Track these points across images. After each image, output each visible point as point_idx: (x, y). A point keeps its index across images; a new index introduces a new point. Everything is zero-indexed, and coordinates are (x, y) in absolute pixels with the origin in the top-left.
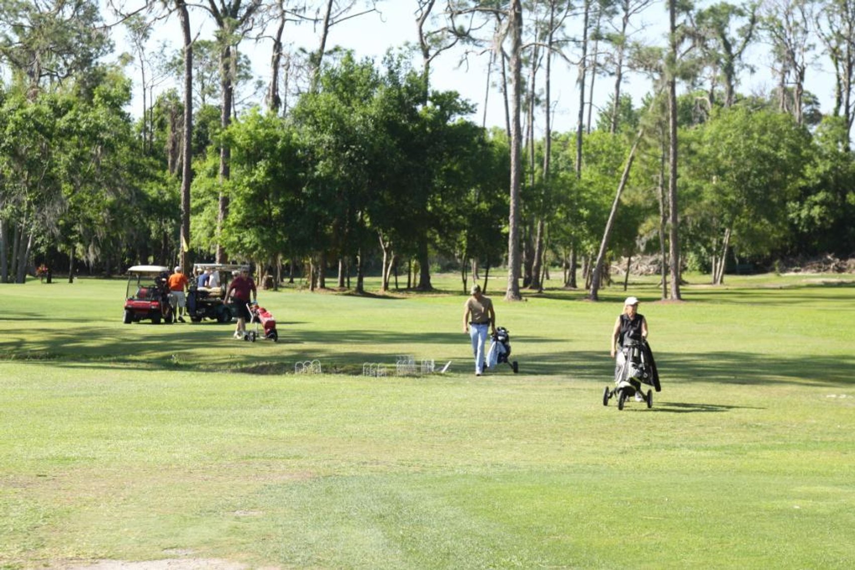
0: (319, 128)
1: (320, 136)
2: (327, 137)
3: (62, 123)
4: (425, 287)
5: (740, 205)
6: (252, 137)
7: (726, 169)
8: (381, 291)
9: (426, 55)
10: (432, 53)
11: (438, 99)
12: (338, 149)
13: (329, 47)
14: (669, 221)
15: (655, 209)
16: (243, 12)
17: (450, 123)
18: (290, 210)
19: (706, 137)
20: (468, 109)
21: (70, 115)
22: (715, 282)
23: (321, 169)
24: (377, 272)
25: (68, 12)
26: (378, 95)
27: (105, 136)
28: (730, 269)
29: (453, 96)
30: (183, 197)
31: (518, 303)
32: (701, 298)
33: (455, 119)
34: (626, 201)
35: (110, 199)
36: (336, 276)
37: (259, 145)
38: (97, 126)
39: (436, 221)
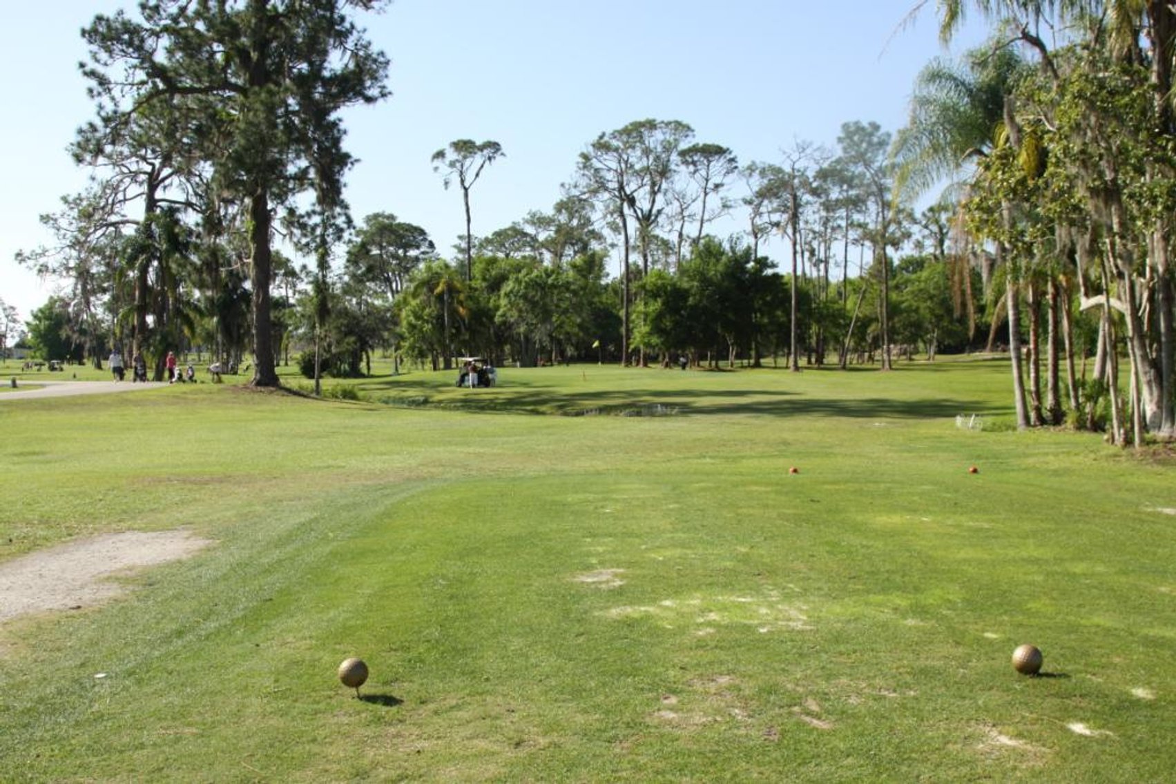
0: (692, 279)
1: (691, 283)
2: (696, 284)
3: (550, 281)
4: (757, 365)
5: (942, 316)
6: (655, 285)
7: (934, 296)
8: (729, 368)
9: (756, 237)
10: (759, 236)
11: (757, 261)
12: (702, 290)
13: (703, 234)
14: (885, 326)
15: (876, 320)
16: (653, 218)
17: (764, 274)
18: (677, 324)
19: (923, 278)
20: (774, 266)
21: (553, 277)
22: (929, 359)
23: (691, 301)
24: (726, 358)
25: (575, 222)
26: (724, 259)
27: (573, 287)
28: (941, 351)
29: (766, 258)
30: (624, 318)
31: (797, 373)
32: (923, 368)
33: (769, 272)
34: (860, 315)
35: (579, 320)
36: (706, 360)
37: (659, 289)
38: (568, 282)
39: (759, 328)
